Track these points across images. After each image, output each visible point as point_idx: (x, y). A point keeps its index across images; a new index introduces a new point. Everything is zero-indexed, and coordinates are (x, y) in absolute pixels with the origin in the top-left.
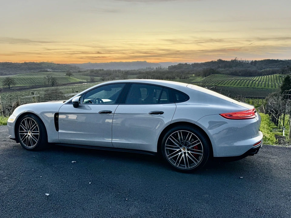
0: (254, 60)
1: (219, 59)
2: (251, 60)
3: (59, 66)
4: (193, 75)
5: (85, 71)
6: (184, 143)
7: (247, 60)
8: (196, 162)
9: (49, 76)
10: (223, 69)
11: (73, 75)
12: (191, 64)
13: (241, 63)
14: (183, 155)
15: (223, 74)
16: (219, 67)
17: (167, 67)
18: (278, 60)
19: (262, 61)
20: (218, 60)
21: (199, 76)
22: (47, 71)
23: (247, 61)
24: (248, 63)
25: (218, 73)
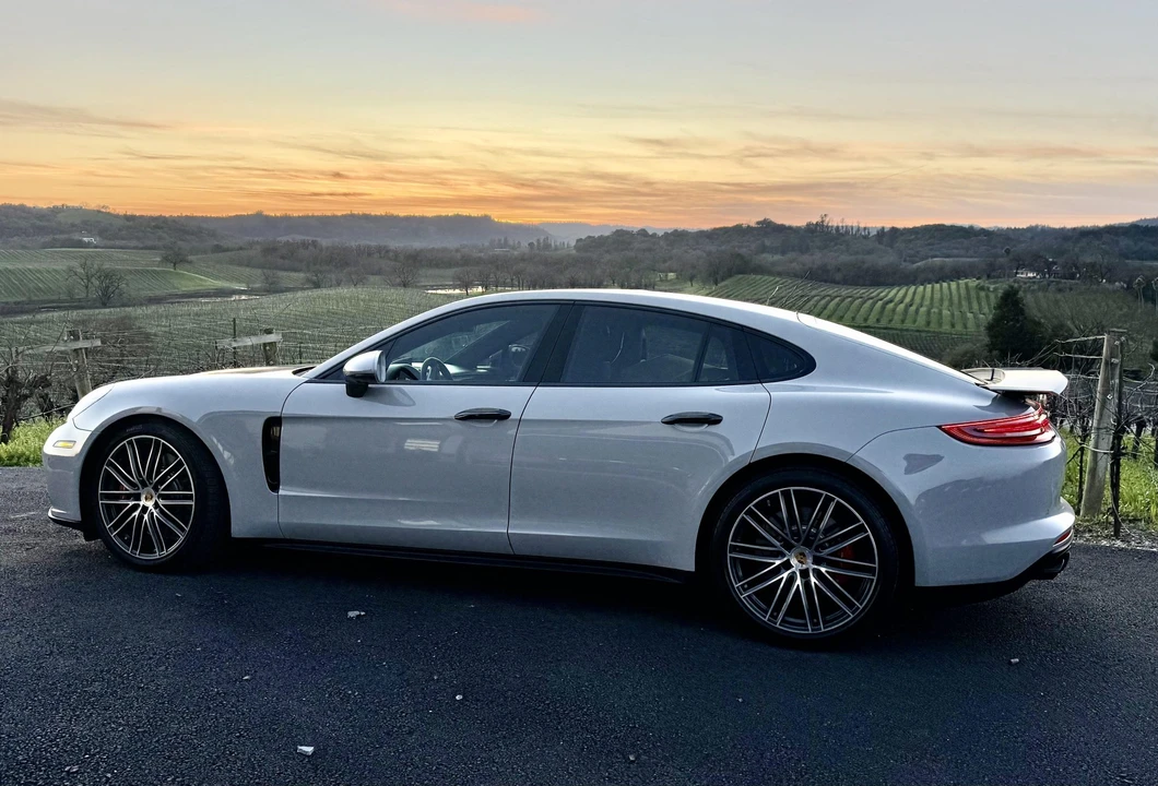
0: (888, 225)
1: (761, 219)
2: (879, 225)
3: (131, 223)
4: (671, 275)
5: (241, 249)
6: (803, 537)
7: (862, 225)
8: (850, 605)
9: (88, 263)
10: (777, 257)
11: (190, 262)
12: (660, 234)
13: (842, 235)
14: (799, 582)
15: (779, 274)
16: (764, 249)
17: (573, 243)
18: (971, 228)
19: (915, 231)
20: (758, 223)
21: (691, 280)
22: (81, 244)
23: (865, 228)
24: (865, 237)
25: (760, 270)
